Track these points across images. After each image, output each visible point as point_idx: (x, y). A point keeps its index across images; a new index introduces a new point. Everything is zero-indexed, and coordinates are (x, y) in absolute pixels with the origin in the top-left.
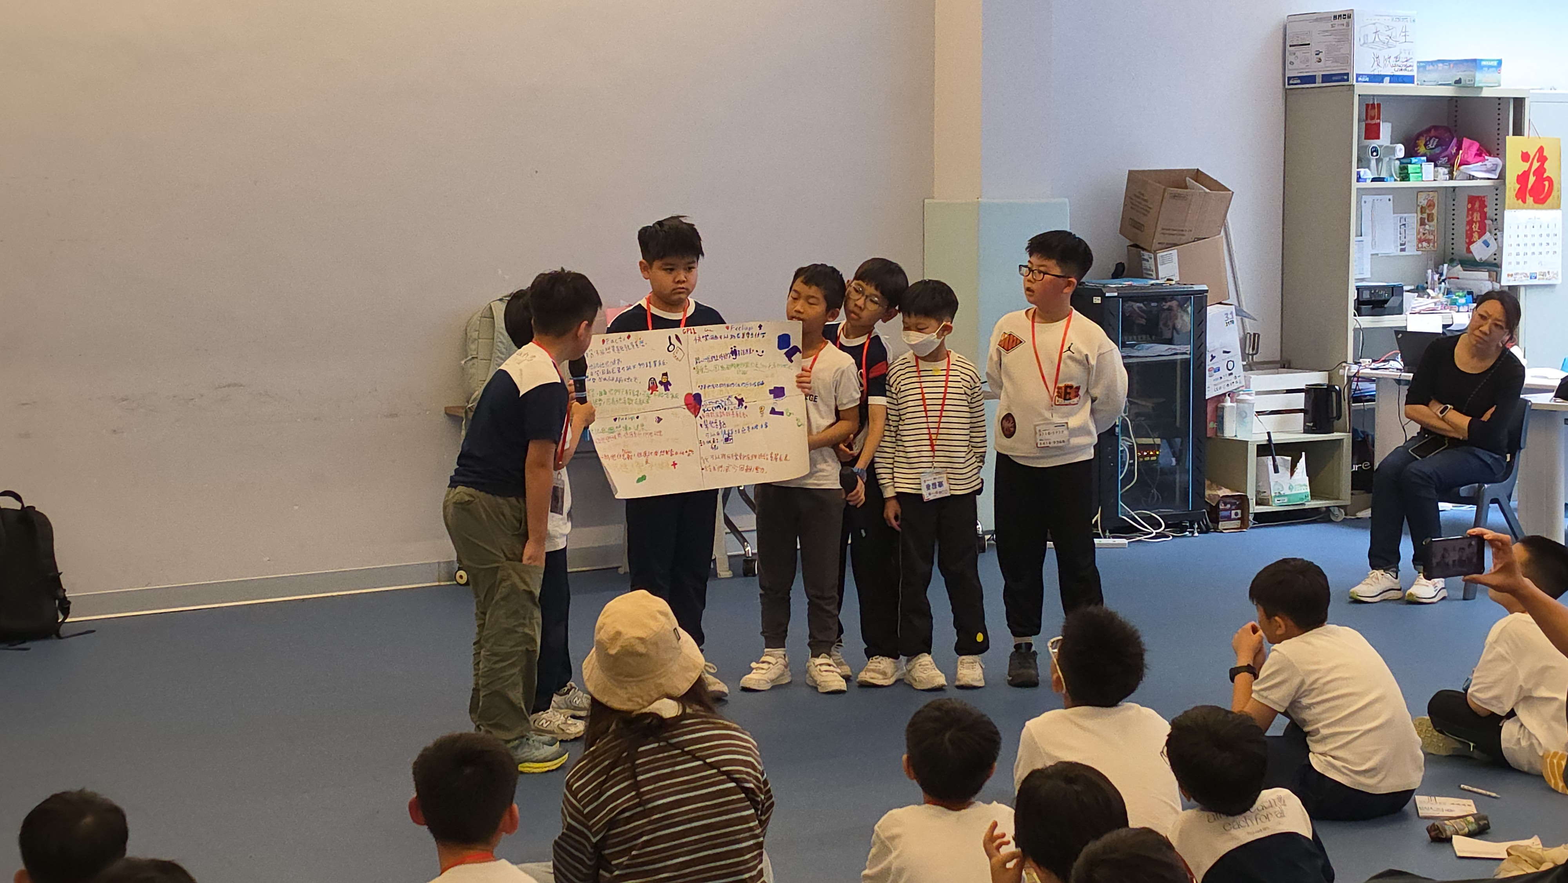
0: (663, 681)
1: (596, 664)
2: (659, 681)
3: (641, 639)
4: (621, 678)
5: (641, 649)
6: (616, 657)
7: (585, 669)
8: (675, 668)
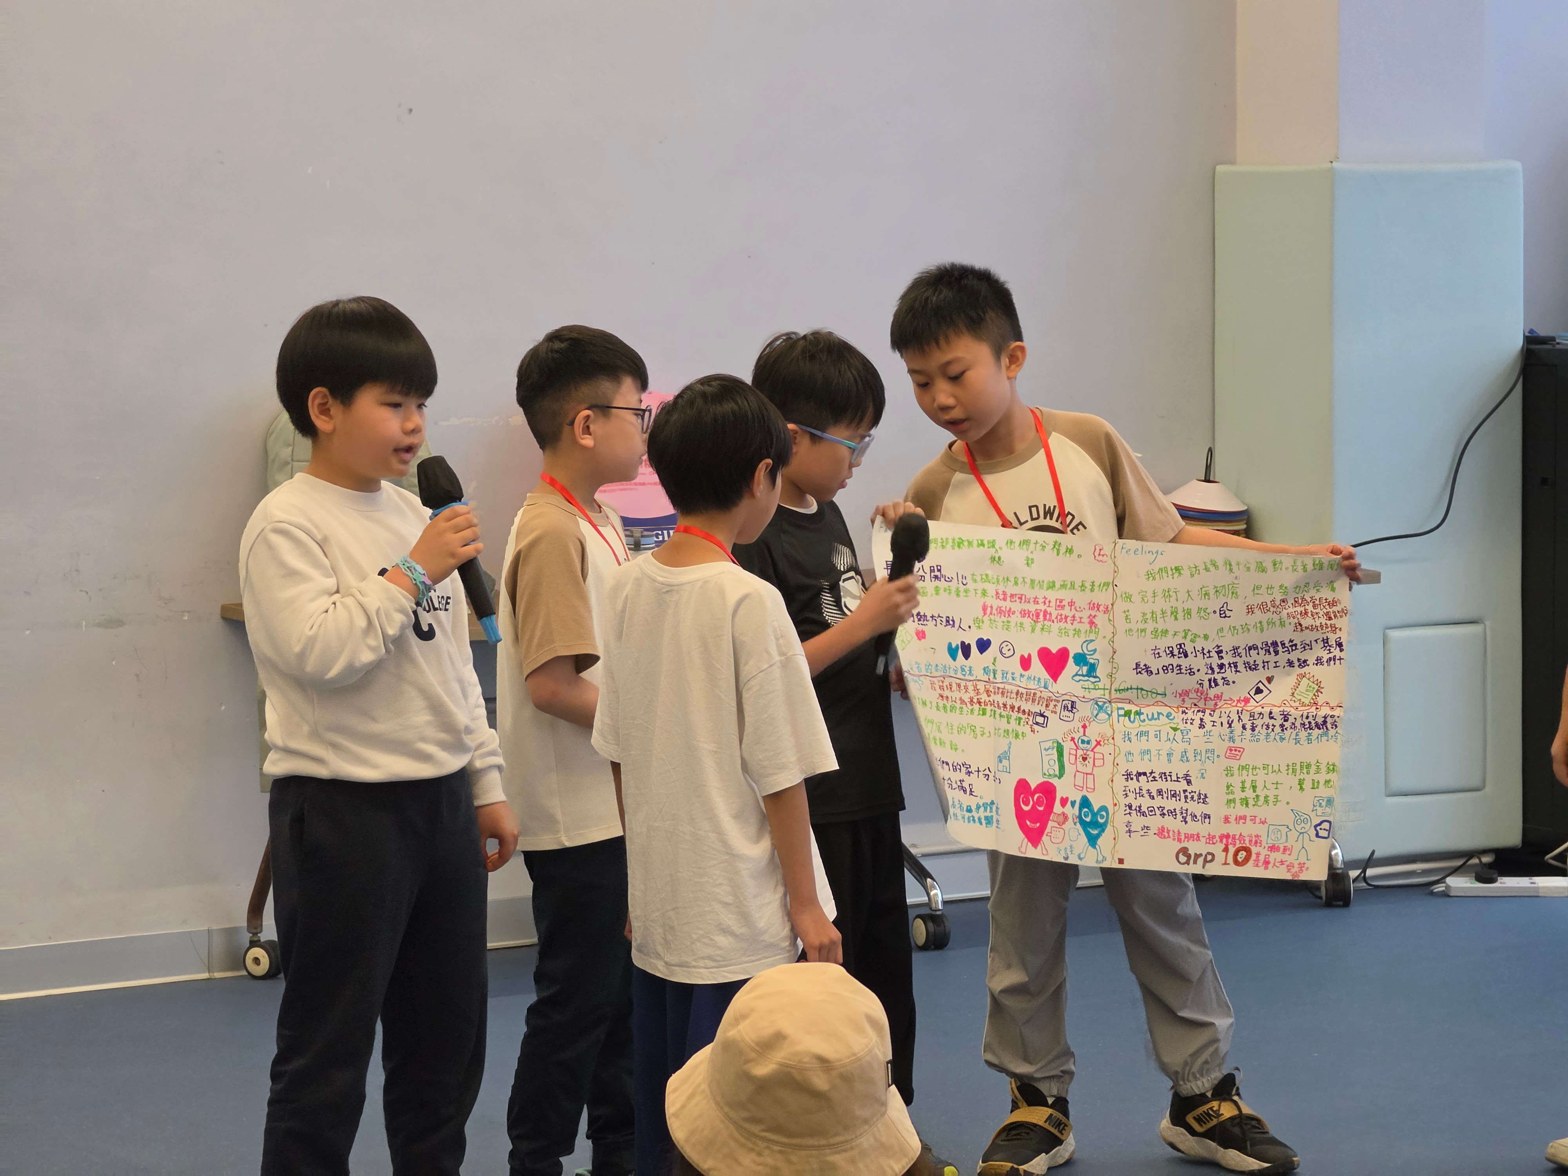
0: (836, 1158)
1: (704, 1086)
2: (831, 1158)
3: (823, 1061)
4: (755, 1129)
5: (820, 1082)
6: (763, 1086)
7: (675, 1090)
8: (866, 1141)
